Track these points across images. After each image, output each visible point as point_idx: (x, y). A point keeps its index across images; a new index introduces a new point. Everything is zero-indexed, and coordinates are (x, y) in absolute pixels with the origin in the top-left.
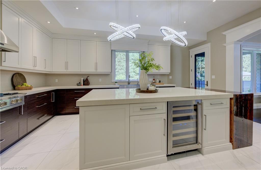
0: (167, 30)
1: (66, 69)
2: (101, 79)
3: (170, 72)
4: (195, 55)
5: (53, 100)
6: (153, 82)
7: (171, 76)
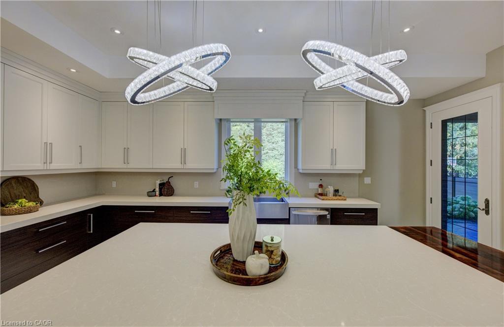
0: (329, 54)
1: (126, 162)
2: (197, 182)
3: (364, 169)
4: (442, 121)
5: (90, 231)
6: (320, 192)
7: (370, 178)
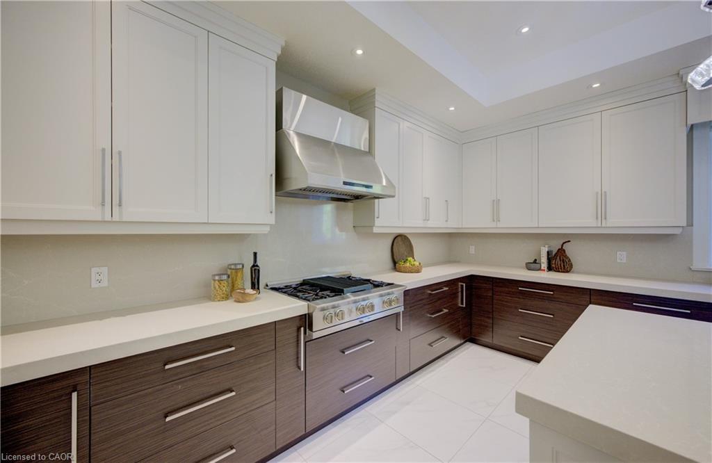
1: (495, 219)
2: (624, 254)
5: (462, 304)
